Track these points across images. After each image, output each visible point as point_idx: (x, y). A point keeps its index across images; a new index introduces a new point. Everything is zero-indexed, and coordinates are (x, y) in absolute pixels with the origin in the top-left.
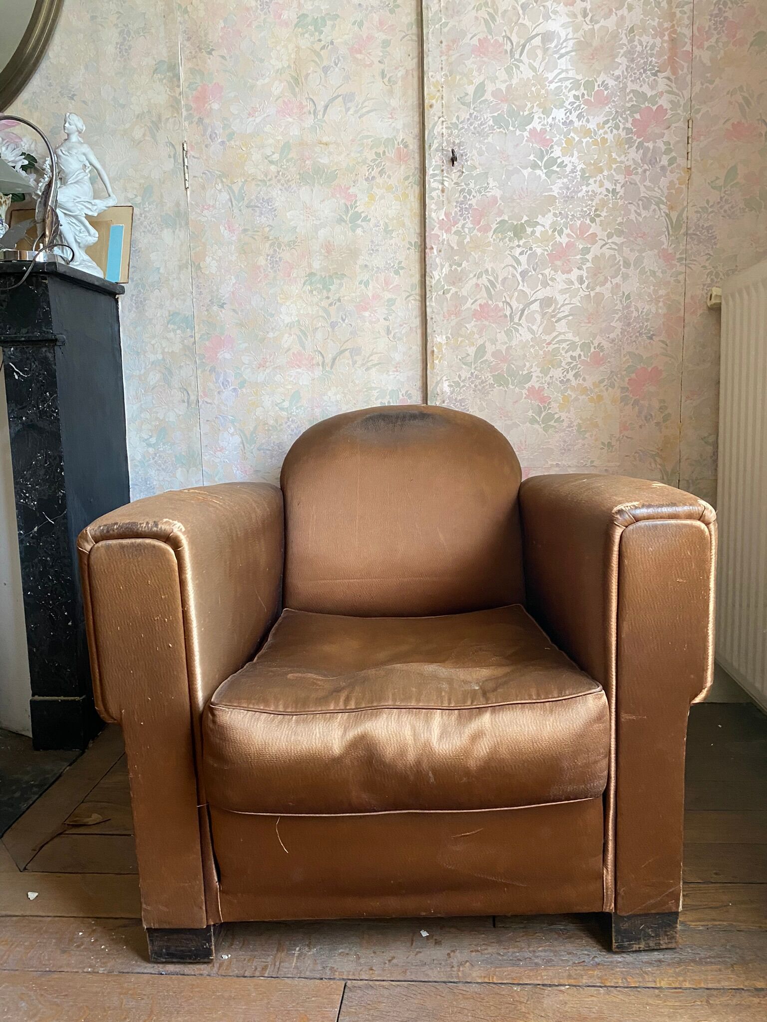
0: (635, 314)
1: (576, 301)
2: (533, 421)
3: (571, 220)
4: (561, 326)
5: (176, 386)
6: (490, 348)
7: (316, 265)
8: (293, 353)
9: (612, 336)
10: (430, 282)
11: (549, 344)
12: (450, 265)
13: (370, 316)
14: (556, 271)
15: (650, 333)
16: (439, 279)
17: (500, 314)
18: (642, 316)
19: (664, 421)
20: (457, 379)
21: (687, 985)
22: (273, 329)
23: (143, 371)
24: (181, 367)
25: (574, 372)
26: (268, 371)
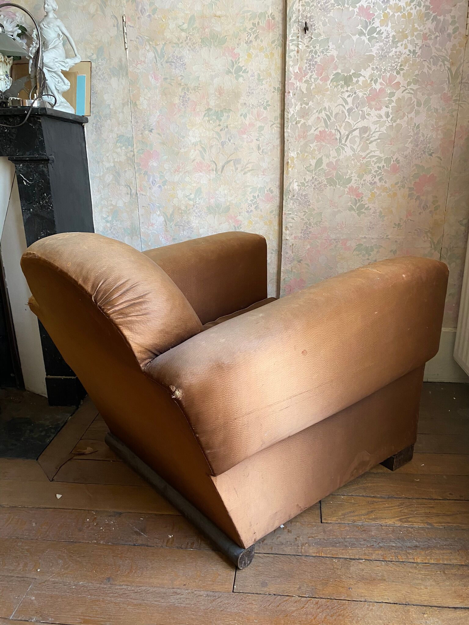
0: (422, 139)
1: (383, 129)
2: (351, 209)
3: (383, 73)
4: (373, 147)
5: (123, 184)
6: (325, 161)
7: (212, 103)
8: (197, 163)
9: (406, 153)
10: (288, 116)
11: (364, 158)
12: (301, 104)
13: (247, 138)
14: (371, 109)
15: (430, 152)
16: (294, 113)
17: (333, 138)
18: (427, 140)
19: (435, 210)
20: (303, 181)
21: (432, 562)
22: (184, 146)
23: (102, 174)
24: (125, 171)
25: (379, 177)
26: (181, 174)
